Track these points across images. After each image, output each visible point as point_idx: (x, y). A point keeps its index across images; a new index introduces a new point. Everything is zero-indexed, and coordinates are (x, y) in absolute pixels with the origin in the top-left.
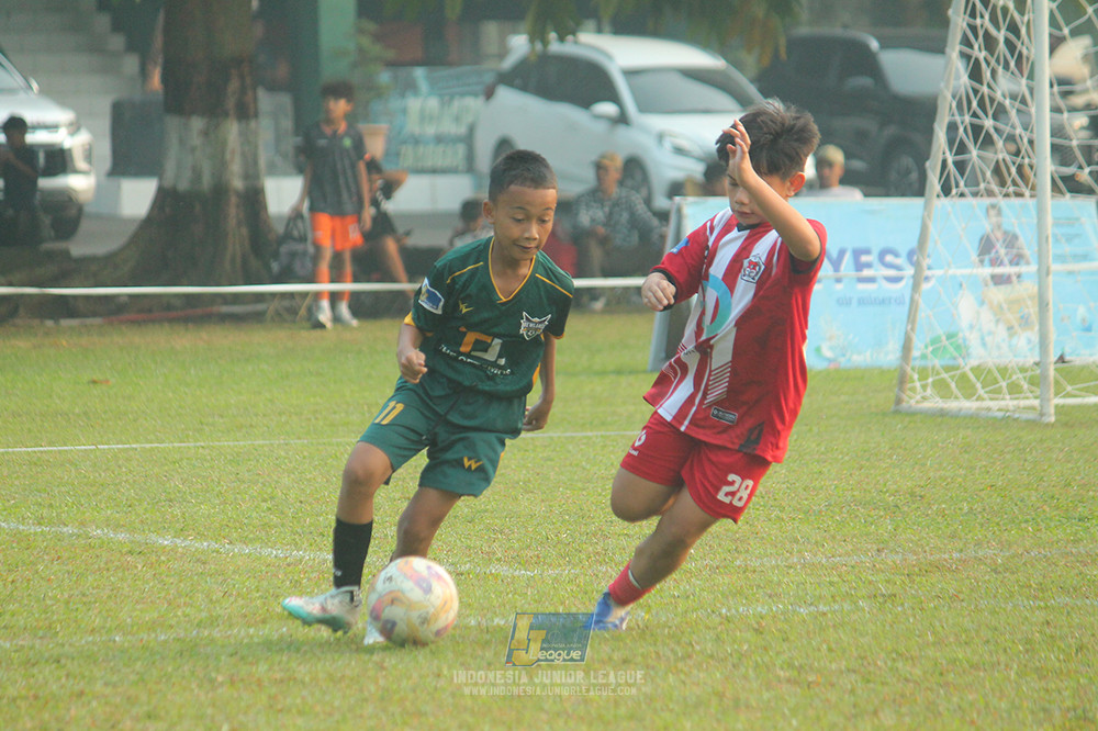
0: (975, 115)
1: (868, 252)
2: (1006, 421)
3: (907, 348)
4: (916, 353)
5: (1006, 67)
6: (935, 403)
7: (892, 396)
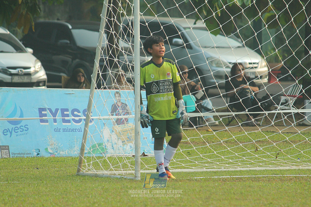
0: (111, 56)
1: (67, 110)
2: (121, 179)
3: (82, 149)
4: (86, 151)
5: (123, 38)
6: (94, 172)
7: (76, 168)
